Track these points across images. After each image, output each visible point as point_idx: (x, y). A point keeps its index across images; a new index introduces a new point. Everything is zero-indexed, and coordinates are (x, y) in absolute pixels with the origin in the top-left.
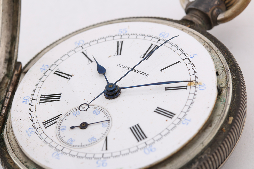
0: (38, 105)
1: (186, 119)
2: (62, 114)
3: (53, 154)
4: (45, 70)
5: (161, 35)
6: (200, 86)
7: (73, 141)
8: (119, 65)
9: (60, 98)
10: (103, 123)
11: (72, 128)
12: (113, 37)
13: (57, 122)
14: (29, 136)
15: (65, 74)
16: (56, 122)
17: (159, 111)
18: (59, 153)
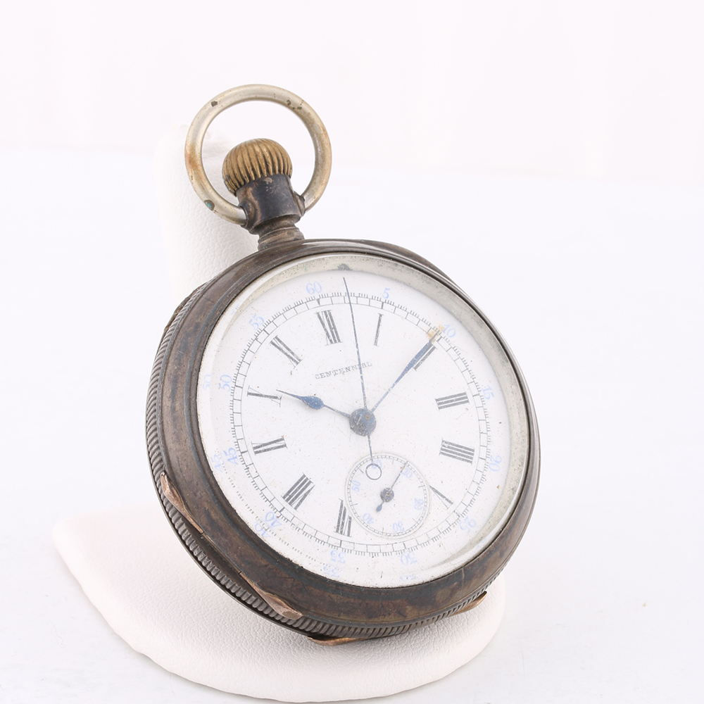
0: (296, 513)
1: (484, 391)
2: (342, 501)
3: (402, 561)
4: (236, 457)
5: (311, 291)
6: (446, 332)
7: (400, 524)
8: (318, 377)
9: (310, 482)
10: (404, 474)
11: (379, 509)
12: (256, 339)
13: (350, 516)
14: (344, 562)
15: (270, 443)
16: (350, 518)
17: (444, 403)
18: (406, 554)
